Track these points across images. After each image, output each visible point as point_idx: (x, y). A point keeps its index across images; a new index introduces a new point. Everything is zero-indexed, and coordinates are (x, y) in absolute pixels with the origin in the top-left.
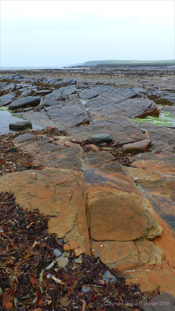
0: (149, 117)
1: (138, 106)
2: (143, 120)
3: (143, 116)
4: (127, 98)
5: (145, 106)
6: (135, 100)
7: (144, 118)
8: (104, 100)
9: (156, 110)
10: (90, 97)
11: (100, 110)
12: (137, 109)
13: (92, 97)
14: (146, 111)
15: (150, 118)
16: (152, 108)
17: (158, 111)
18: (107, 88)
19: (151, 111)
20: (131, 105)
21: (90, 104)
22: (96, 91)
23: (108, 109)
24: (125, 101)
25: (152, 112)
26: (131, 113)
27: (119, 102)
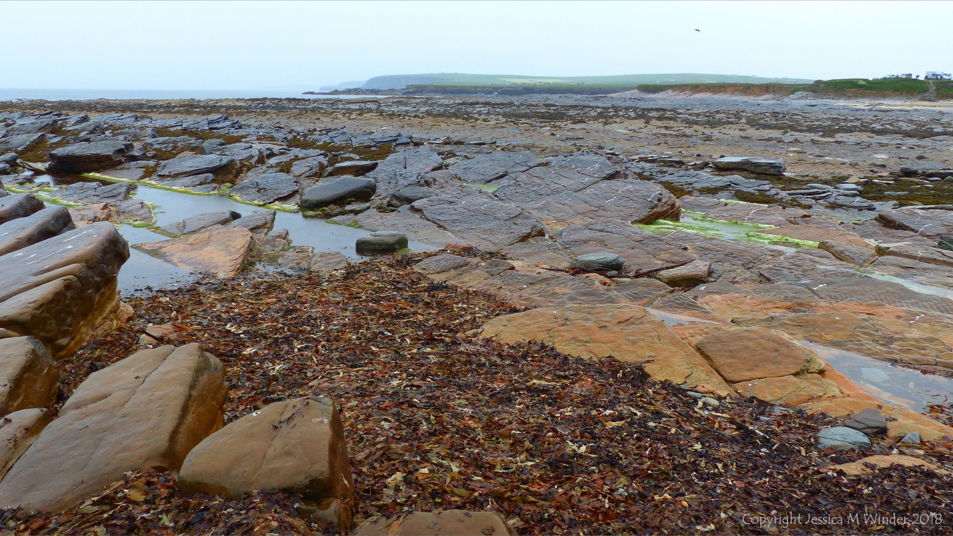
0: (662, 221)
1: (631, 197)
2: (653, 227)
3: (649, 220)
4: (596, 180)
5: (649, 197)
6: (619, 183)
7: (651, 224)
8: (539, 185)
9: (673, 205)
10: (489, 178)
11: (544, 207)
12: (630, 203)
13: (494, 177)
14: (653, 208)
15: (666, 224)
16: (663, 201)
17: (678, 209)
18: (524, 155)
19: (665, 209)
20: (613, 195)
21: (508, 193)
22: (496, 162)
23: (564, 204)
24: (594, 186)
25: (666, 211)
26: (621, 213)
27: (581, 190)
